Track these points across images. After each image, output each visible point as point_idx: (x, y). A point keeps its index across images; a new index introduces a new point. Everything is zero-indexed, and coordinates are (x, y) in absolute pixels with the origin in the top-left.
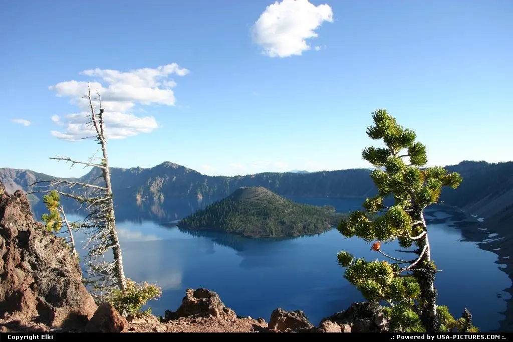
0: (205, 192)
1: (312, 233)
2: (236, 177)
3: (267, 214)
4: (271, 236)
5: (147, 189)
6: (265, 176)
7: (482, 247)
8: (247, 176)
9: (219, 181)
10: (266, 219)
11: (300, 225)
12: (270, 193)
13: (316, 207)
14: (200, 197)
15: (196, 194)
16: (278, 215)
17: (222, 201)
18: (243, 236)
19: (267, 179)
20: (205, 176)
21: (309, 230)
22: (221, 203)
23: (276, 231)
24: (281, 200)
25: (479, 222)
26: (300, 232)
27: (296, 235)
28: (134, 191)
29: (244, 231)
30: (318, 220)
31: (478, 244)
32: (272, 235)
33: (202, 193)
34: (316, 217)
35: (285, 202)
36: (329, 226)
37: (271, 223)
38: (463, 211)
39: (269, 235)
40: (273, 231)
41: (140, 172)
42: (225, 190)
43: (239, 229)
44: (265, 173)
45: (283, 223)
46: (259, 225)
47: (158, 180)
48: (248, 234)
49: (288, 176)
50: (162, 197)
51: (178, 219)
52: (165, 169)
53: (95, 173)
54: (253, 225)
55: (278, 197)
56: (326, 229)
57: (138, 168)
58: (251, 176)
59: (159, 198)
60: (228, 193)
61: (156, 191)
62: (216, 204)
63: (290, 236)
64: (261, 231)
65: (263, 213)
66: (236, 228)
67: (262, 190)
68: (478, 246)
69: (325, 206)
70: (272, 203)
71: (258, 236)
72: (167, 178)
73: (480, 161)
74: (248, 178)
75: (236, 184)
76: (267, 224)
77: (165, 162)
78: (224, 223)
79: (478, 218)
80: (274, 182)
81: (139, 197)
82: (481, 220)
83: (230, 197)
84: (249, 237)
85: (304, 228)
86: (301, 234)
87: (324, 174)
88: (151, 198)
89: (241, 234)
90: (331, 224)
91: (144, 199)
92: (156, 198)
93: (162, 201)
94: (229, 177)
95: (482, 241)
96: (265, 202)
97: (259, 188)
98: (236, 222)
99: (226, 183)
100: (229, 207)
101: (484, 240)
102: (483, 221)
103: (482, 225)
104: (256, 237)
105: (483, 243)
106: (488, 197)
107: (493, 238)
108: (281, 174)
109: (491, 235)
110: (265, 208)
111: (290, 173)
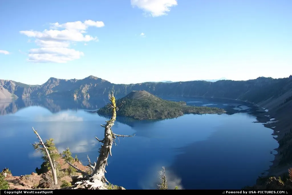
2: (131, 84)
3: (147, 106)
5: (80, 93)
7: (266, 126)
8: (137, 84)
9: (121, 87)
10: (146, 109)
11: (166, 113)
12: (149, 94)
13: (175, 102)
14: (110, 96)
15: (108, 94)
16: (154, 107)
17: (122, 98)
18: (134, 118)
19: (148, 86)
20: (113, 84)
21: (171, 116)
23: (152, 116)
24: (155, 98)
25: (265, 112)
26: (165, 116)
27: (164, 118)
28: (73, 92)
30: (176, 110)
31: (264, 124)
32: (150, 118)
34: (175, 108)
35: (157, 100)
36: (182, 113)
37: (149, 111)
38: (257, 105)
39: (148, 118)
41: (76, 82)
42: (124, 92)
43: (132, 115)
44: (147, 83)
45: (156, 111)
46: (143, 112)
47: (86, 86)
48: (137, 117)
49: (160, 84)
50: (89, 96)
51: (98, 109)
52: (90, 80)
53: (50, 82)
54: (140, 112)
55: (154, 96)
56: (180, 115)
57: (75, 79)
58: (139, 84)
59: (87, 97)
60: (126, 94)
61: (85, 93)
62: (119, 100)
63: (160, 119)
64: (144, 116)
65: (146, 106)
66: (130, 114)
67: (145, 93)
68: (264, 125)
69: (181, 102)
70: (150, 100)
71: (142, 119)
72: (92, 85)
73: (269, 77)
74: (137, 85)
75: (131, 88)
76: (147, 112)
77: (90, 76)
78: (123, 111)
79: (265, 109)
80: (152, 88)
81: (75, 96)
82: (267, 111)
83: (127, 96)
84: (137, 119)
85: (168, 114)
86: (166, 117)
87: (181, 83)
88: (82, 97)
89: (133, 117)
90: (184, 112)
91: (78, 97)
92: (85, 97)
93: (89, 98)
94: (127, 85)
96: (147, 99)
97: (143, 92)
98: (130, 111)
99: (125, 88)
100: (126, 102)
101: (267, 122)
102: (268, 111)
103: (267, 113)
104: (141, 119)
105: (266, 124)
106: (271, 98)
107: (272, 121)
108: (156, 83)
109: (271, 120)
110: (146, 103)
111: (161, 83)
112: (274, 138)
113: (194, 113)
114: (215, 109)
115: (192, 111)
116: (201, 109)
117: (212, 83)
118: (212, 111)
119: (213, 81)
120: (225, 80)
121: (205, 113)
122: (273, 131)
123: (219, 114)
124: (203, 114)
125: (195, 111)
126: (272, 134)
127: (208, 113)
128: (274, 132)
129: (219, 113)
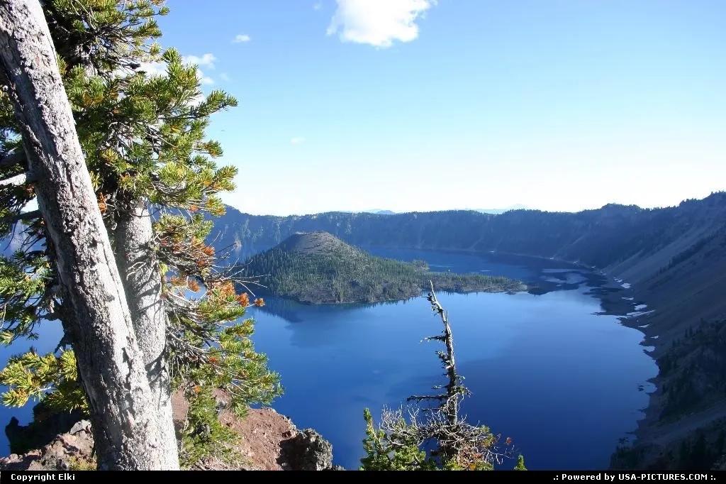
0: (246, 238)
1: (394, 300)
2: (290, 217)
3: (332, 272)
4: (337, 302)
6: (331, 218)
7: (625, 323)
8: (306, 216)
9: (266, 222)
10: (330, 278)
11: (379, 289)
12: (337, 242)
13: (402, 262)
14: (239, 245)
15: (233, 240)
16: (348, 272)
17: (269, 251)
18: (298, 301)
19: (335, 221)
20: (246, 215)
21: (390, 295)
22: (267, 255)
23: (344, 295)
24: (353, 252)
25: (624, 289)
26: (378, 297)
27: (373, 301)
29: (300, 294)
30: (403, 281)
31: (621, 319)
32: (339, 300)
33: (241, 238)
34: (402, 276)
35: (358, 255)
36: (419, 289)
37: (338, 284)
38: (603, 273)
39: (334, 301)
40: (341, 295)
42: (274, 236)
43: (292, 292)
44: (332, 213)
45: (354, 284)
46: (322, 287)
48: (306, 299)
49: (364, 218)
54: (313, 285)
55: (348, 247)
56: (415, 295)
58: (311, 216)
60: (278, 240)
62: (260, 255)
63: (365, 303)
64: (324, 295)
65: (328, 270)
66: (289, 290)
67: (327, 238)
68: (620, 322)
69: (415, 261)
70: (340, 257)
71: (320, 302)
73: (630, 205)
74: (306, 219)
75: (290, 227)
76: (332, 285)
78: (272, 282)
79: (622, 283)
80: (344, 226)
82: (626, 286)
83: (281, 245)
84: (308, 303)
85: (384, 290)
86: (379, 300)
87: (416, 216)
89: (296, 298)
90: (422, 287)
94: (281, 217)
95: (625, 315)
96: (331, 254)
97: (322, 234)
98: (289, 282)
99: (275, 225)
100: (279, 260)
101: (628, 314)
102: (628, 287)
103: (627, 293)
104: (317, 303)
105: (626, 317)
106: (637, 255)
107: (641, 310)
108: (355, 214)
109: (638, 308)
110: (329, 264)
111: (367, 214)
112: (646, 352)
113: (449, 290)
114: (501, 281)
115: (444, 285)
116: (464, 280)
117: (492, 216)
118: (492, 286)
119: (495, 213)
120: (526, 209)
121: (476, 291)
122: (644, 335)
123: (510, 293)
124: (471, 292)
125: (451, 284)
126: (642, 344)
127: (485, 291)
128: (645, 338)
129: (510, 289)
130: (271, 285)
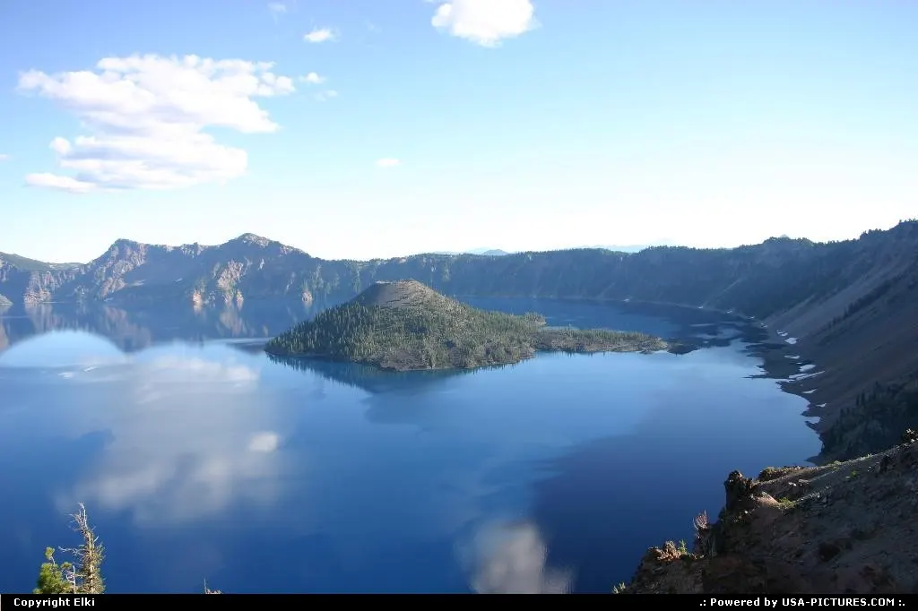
0: (318, 289)
1: (499, 362)
2: (373, 261)
3: (423, 330)
4: (429, 368)
5: (212, 286)
6: (424, 261)
7: (786, 388)
8: (393, 259)
9: (343, 267)
10: (421, 338)
11: (480, 350)
12: (429, 292)
13: (512, 316)
14: (308, 297)
15: (302, 292)
16: (443, 330)
17: (344, 305)
18: (380, 368)
19: (428, 265)
20: (317, 259)
21: (495, 358)
22: (342, 309)
23: (437, 359)
24: (448, 305)
25: (788, 345)
26: (479, 361)
27: (473, 366)
28: (189, 287)
29: (382, 359)
30: (512, 339)
31: (782, 383)
32: (431, 365)
33: (311, 289)
34: (511, 333)
35: (455, 308)
36: (532, 350)
37: (429, 345)
38: (764, 325)
39: (425, 366)
40: (433, 359)
41: (199, 253)
42: (353, 284)
43: (373, 356)
44: (425, 255)
45: (450, 345)
46: (409, 348)
47: (233, 266)
48: (390, 364)
49: (464, 261)
50: (240, 298)
52: (243, 248)
53: (115, 254)
54: (397, 349)
55: (443, 298)
56: (525, 356)
57: (196, 244)
58: (399, 259)
59: (234, 300)
60: (358, 290)
61: (228, 288)
62: (333, 311)
63: (462, 368)
64: (412, 359)
65: (417, 328)
66: (368, 354)
67: (416, 288)
68: (779, 386)
69: (528, 314)
70: (432, 311)
71: (406, 368)
72: (249, 264)
73: (799, 239)
74: (394, 263)
75: (373, 273)
76: (423, 347)
77: (244, 236)
78: (347, 344)
79: (787, 337)
80: (439, 272)
81: (197, 298)
82: (792, 341)
83: (358, 298)
84: (391, 370)
85: (488, 352)
86: (481, 363)
87: (530, 257)
88: (220, 301)
89: (376, 364)
90: (536, 347)
91: (207, 302)
92: (228, 300)
93: (240, 305)
94: (361, 262)
95: (787, 378)
96: (421, 307)
97: (410, 283)
98: (369, 344)
99: (355, 272)
100: (356, 316)
101: (791, 377)
102: (795, 342)
103: (792, 350)
104: (403, 369)
105: (788, 381)
106: (807, 301)
107: (808, 372)
108: (453, 256)
109: (803, 368)
110: (419, 318)
111: (471, 255)
112: (809, 424)
113: (569, 351)
114: (634, 338)
115: (562, 343)
116: (588, 336)
117: (626, 255)
118: (623, 344)
119: (630, 251)
120: (669, 246)
121: (602, 350)
122: (808, 403)
123: (644, 352)
124: (597, 351)
125: (571, 342)
126: (805, 414)
127: (613, 350)
128: (809, 406)
129: (645, 348)
130: (347, 349)
